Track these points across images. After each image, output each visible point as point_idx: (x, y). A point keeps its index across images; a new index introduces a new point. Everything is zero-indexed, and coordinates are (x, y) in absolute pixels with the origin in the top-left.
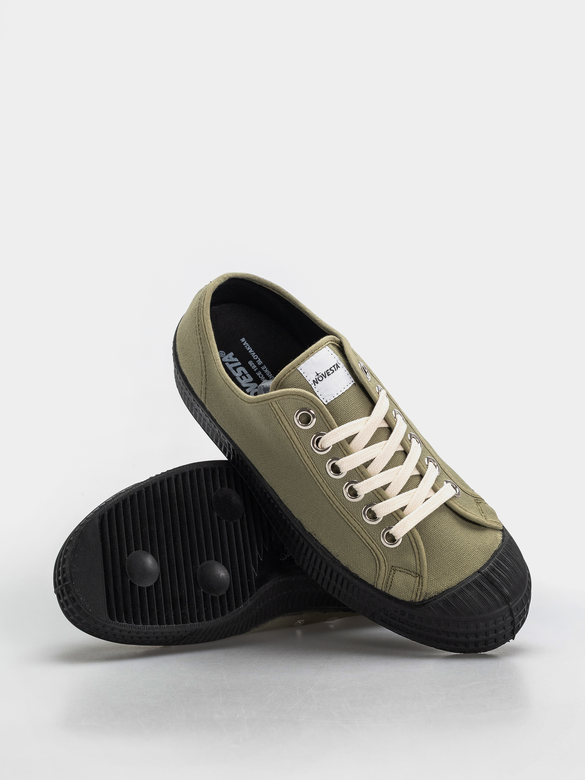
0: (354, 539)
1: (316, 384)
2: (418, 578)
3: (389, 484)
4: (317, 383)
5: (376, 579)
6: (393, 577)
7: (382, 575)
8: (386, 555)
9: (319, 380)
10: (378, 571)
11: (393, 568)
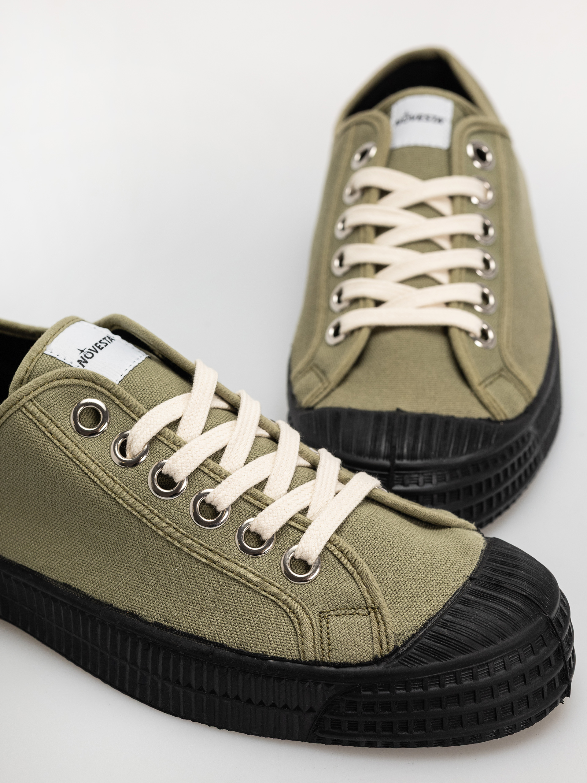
0: (236, 593)
1: (84, 364)
2: (372, 614)
3: (266, 480)
4: (86, 362)
5: (300, 644)
6: (328, 628)
7: (308, 632)
8: (302, 597)
9: (88, 358)
10: (298, 630)
11: (323, 616)
